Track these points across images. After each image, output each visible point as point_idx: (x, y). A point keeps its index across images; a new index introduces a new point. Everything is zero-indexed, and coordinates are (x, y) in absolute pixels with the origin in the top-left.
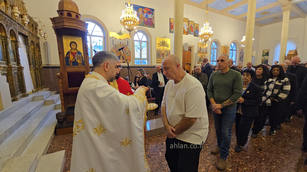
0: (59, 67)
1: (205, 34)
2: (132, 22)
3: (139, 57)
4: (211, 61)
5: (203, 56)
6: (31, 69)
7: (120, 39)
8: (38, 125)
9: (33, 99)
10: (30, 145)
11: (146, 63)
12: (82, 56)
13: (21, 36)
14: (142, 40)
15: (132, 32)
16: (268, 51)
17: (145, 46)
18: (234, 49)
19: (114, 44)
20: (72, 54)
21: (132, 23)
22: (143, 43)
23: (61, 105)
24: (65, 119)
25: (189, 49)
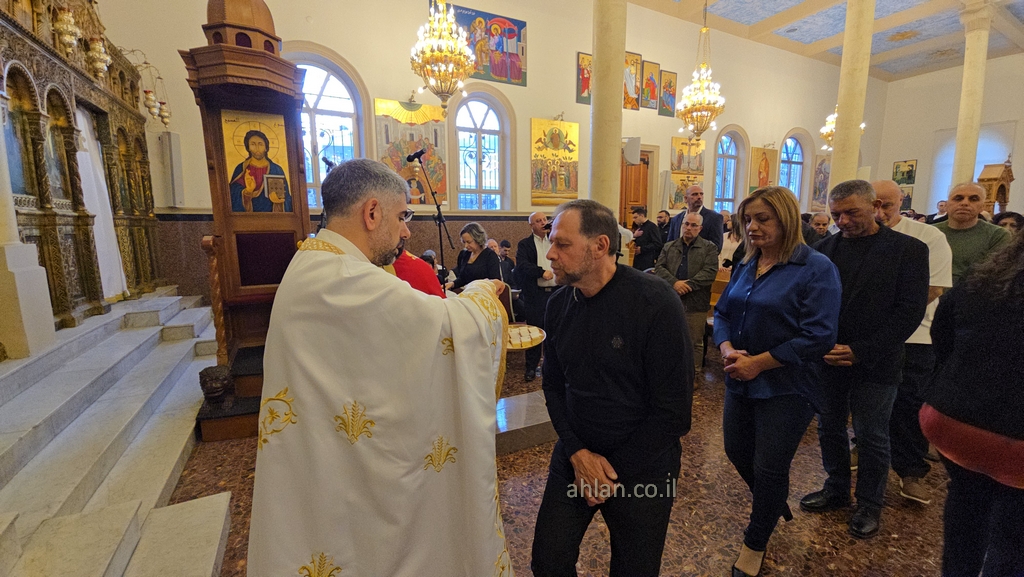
0: (210, 217)
1: (698, 106)
2: (451, 67)
3: (473, 184)
4: (717, 200)
5: (690, 184)
6: (118, 222)
7: (411, 124)
8: (144, 406)
9: (126, 323)
10: (116, 474)
11: (498, 206)
12: (285, 179)
13: (84, 113)
14: (484, 128)
15: (449, 100)
16: (912, 166)
17: (492, 147)
18: (796, 158)
19: (391, 140)
20: (251, 174)
21: (450, 71)
22: (487, 136)
23: (216, 344)
24: (228, 390)
25: (642, 160)
